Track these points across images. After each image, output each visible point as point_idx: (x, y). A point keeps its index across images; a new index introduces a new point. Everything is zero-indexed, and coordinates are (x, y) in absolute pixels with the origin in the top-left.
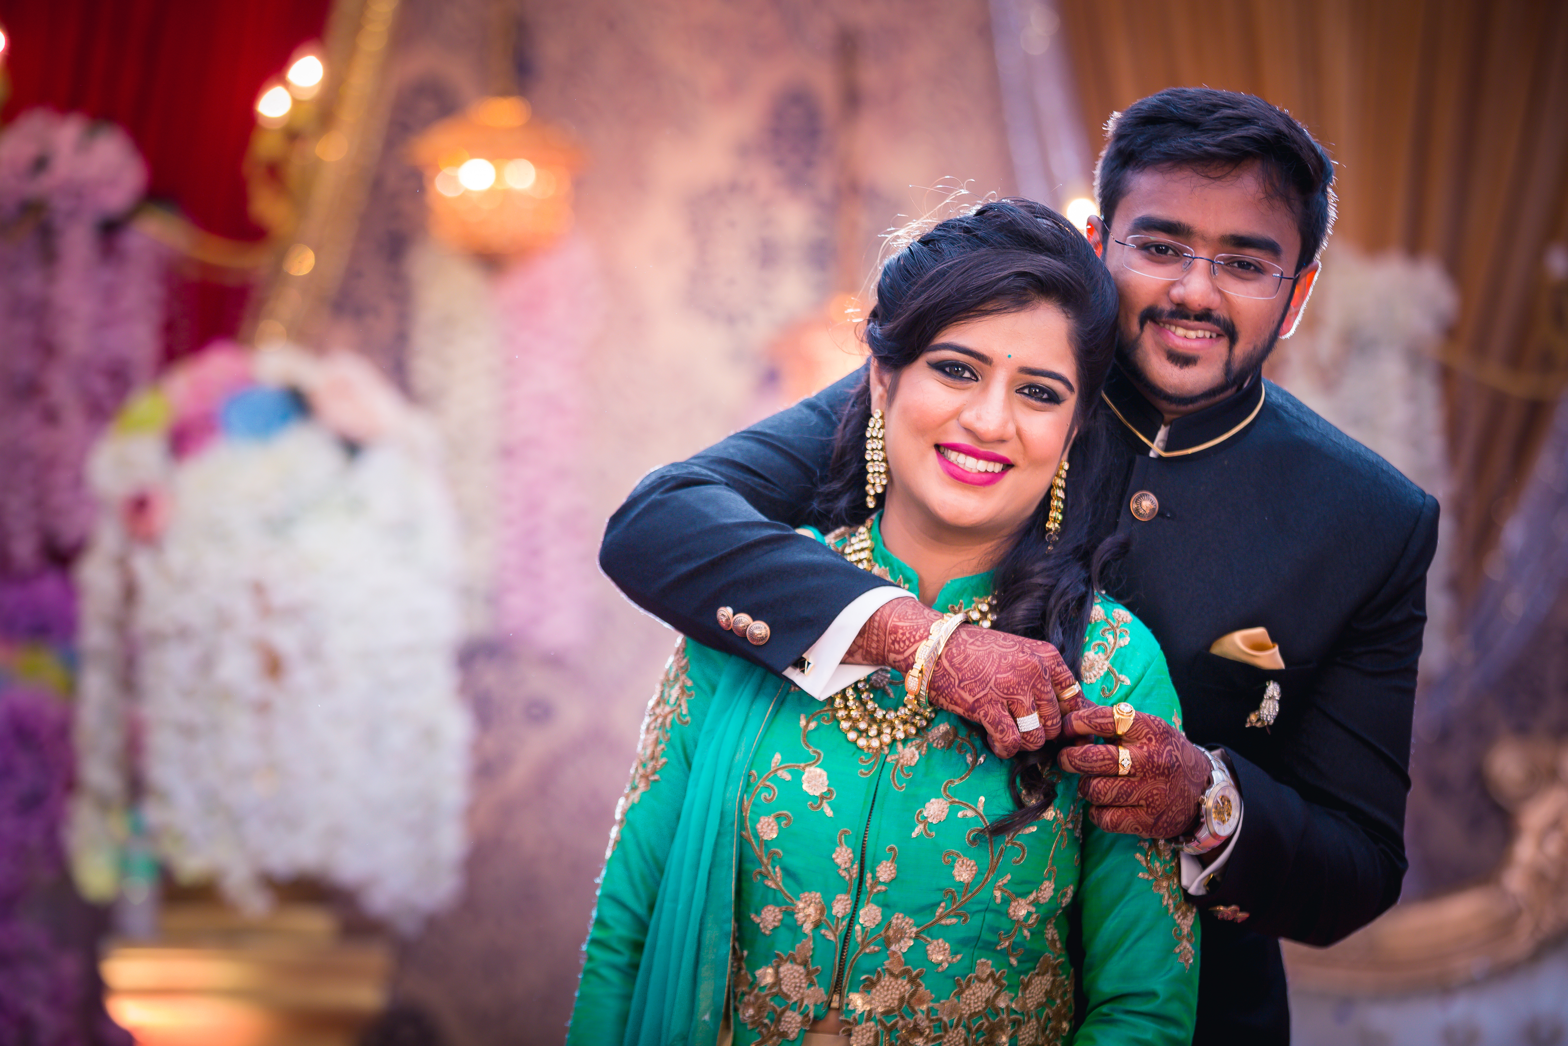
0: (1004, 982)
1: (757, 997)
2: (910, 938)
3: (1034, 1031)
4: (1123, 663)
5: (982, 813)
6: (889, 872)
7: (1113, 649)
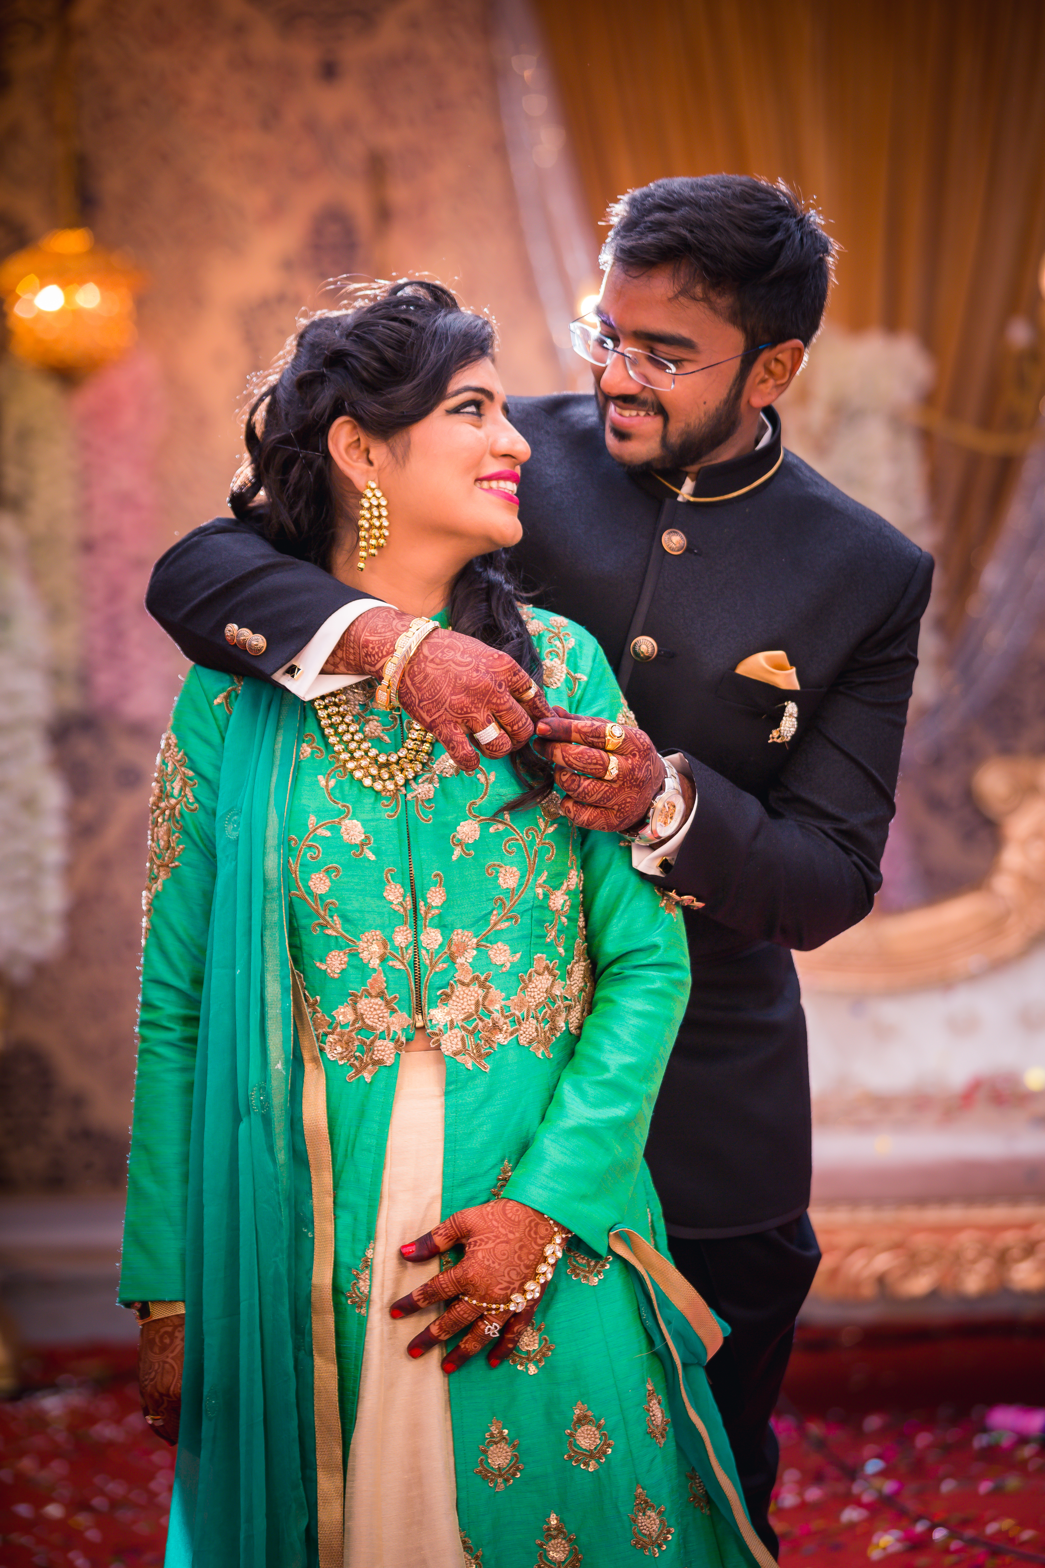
0: (556, 971)
1: (342, 1035)
2: (473, 948)
3: (578, 1013)
4: (575, 663)
5: (510, 823)
6: (439, 896)
7: (564, 652)
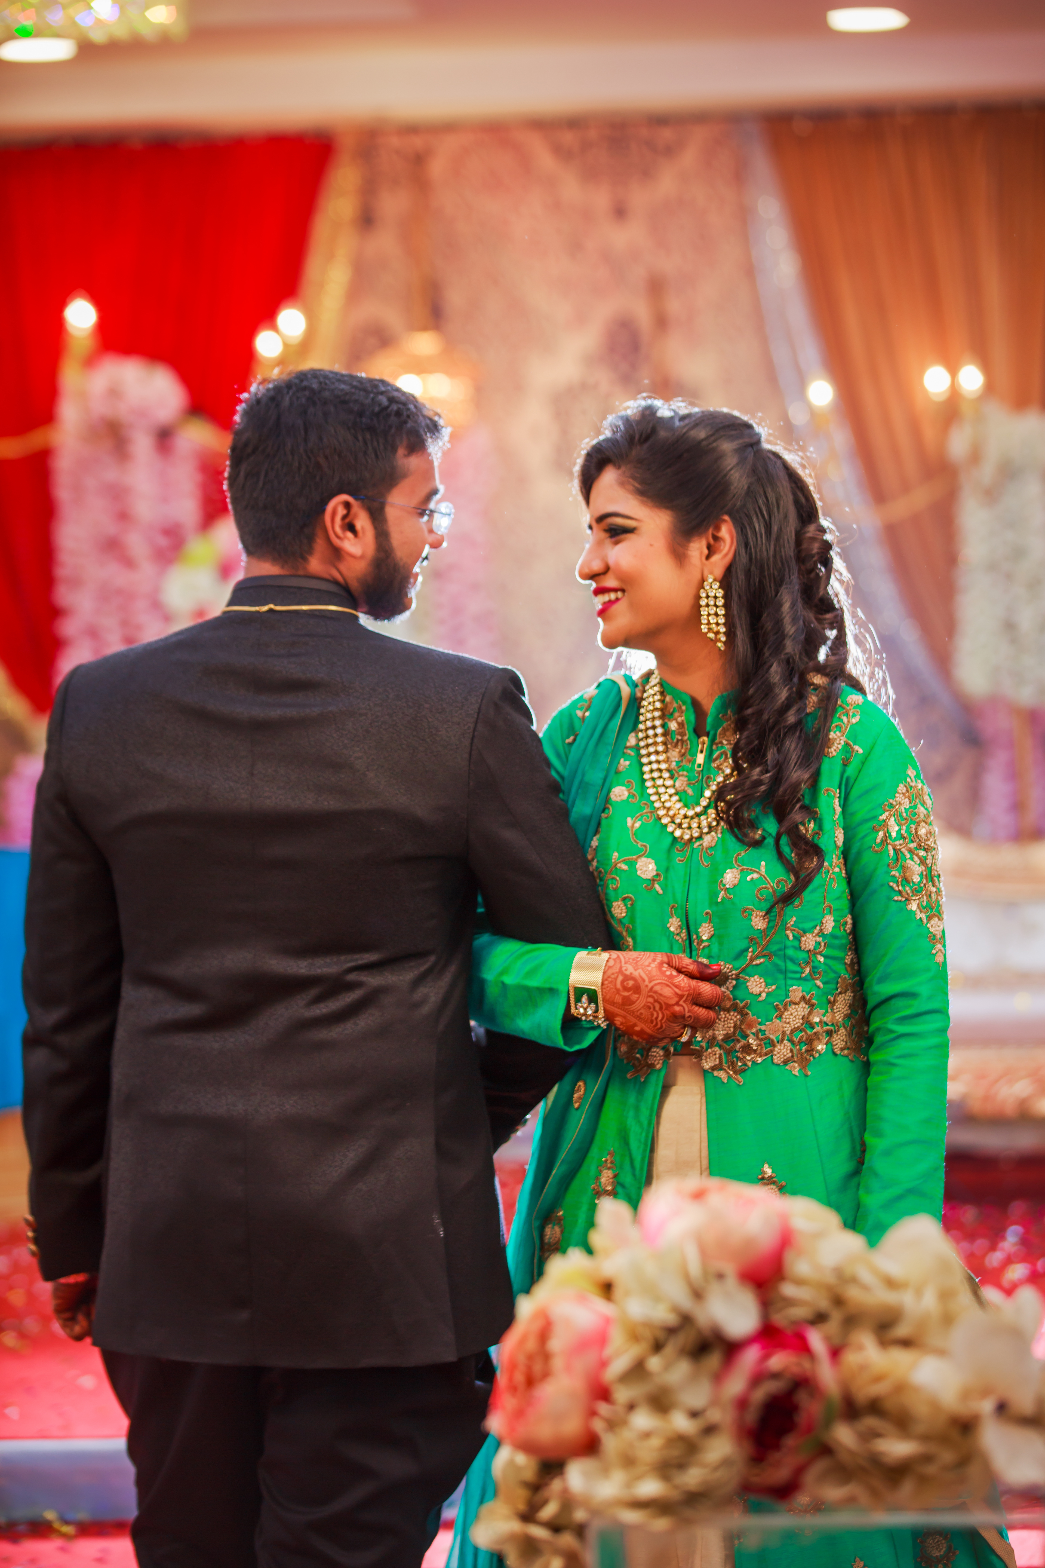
0: (814, 1001)
2: (732, 979)
3: (844, 1036)
4: (856, 736)
5: (764, 874)
6: (708, 931)
7: (847, 726)
